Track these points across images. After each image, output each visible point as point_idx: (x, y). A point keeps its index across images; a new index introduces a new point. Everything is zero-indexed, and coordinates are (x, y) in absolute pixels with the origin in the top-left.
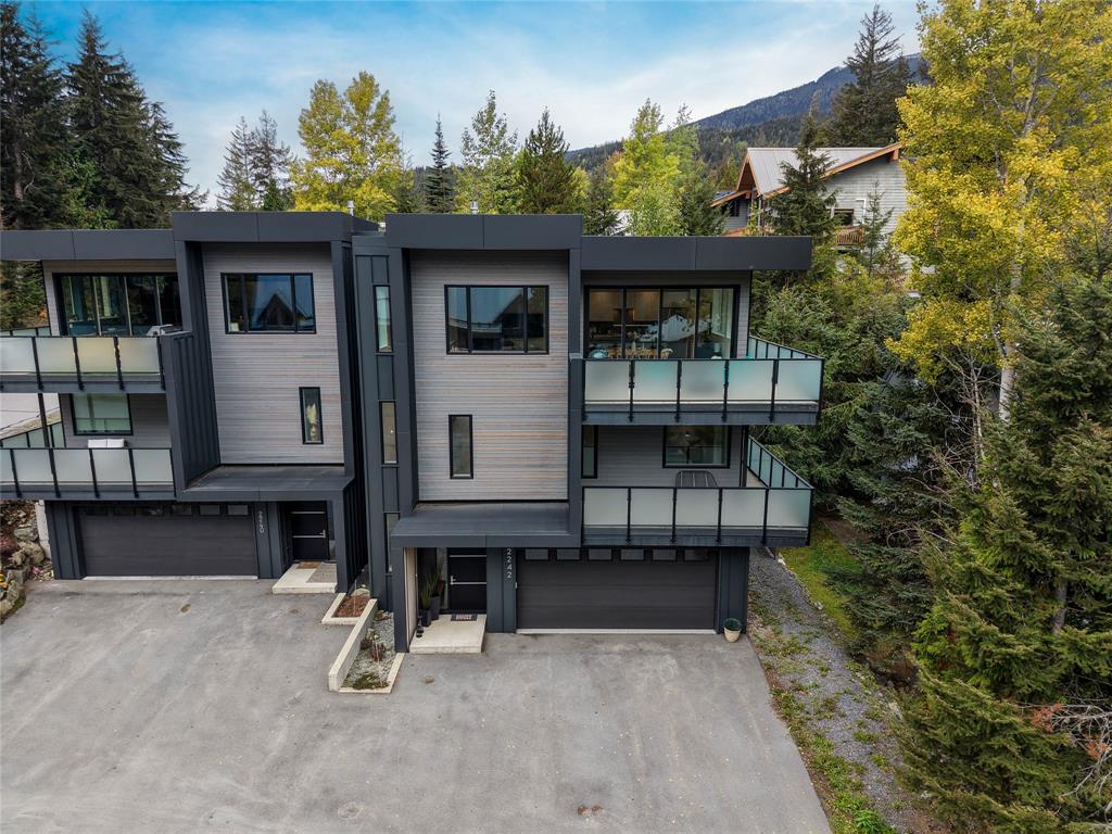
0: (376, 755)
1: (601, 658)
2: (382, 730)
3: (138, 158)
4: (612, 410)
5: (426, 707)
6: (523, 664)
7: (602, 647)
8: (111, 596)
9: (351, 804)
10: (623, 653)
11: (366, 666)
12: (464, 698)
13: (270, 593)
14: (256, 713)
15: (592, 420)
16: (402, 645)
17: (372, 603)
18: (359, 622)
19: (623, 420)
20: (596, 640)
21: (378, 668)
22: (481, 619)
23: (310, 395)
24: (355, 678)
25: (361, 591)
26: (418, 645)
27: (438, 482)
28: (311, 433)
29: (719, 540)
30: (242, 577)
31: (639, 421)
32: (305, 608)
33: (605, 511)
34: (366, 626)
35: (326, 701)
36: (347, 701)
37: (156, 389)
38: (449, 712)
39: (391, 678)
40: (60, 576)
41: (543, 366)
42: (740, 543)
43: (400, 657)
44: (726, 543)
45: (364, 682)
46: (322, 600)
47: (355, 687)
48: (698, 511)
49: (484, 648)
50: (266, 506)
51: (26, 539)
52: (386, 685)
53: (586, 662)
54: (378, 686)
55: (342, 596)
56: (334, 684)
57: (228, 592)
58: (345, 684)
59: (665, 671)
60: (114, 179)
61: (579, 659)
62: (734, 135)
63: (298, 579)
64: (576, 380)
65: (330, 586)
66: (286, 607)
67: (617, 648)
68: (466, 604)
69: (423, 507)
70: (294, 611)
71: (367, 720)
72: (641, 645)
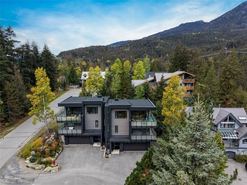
0: (110, 165)
1: (133, 155)
2: (110, 162)
3: (53, 67)
4: (134, 127)
5: (114, 160)
6: (124, 155)
7: (133, 153)
8: (73, 147)
9: (109, 169)
10: (136, 154)
11: (107, 156)
12: (118, 159)
13: (93, 146)
14: (97, 161)
15: (132, 128)
16: (110, 153)
17: (106, 148)
18: (105, 150)
19: (135, 128)
20: (132, 152)
21: (108, 156)
22: (119, 150)
23: (97, 121)
24: (106, 157)
25: (104, 146)
26: (112, 153)
27: (114, 133)
28: (97, 126)
29: (146, 141)
30: (88, 144)
31: (137, 128)
32: (98, 149)
33: (134, 138)
34: (106, 151)
35: (103, 159)
36: (106, 159)
37: (80, 122)
38: (117, 161)
39: (110, 157)
40: (65, 144)
41: (126, 120)
42: (149, 141)
43: (110, 154)
44: (147, 141)
45: (107, 157)
46: (99, 147)
47: (106, 158)
48: (144, 138)
49: (120, 154)
50: (92, 136)
51: (60, 139)
52: (110, 158)
53: (131, 155)
54: (109, 158)
55: (101, 147)
56: (104, 158)
57: (87, 146)
58: (105, 158)
59: (140, 156)
60: (49, 71)
61: (130, 155)
62: (160, 39)
63: (95, 145)
64: (130, 123)
65: (100, 146)
66: (95, 148)
67: (135, 153)
68: (117, 148)
69: (112, 136)
70: (96, 149)
71: (108, 161)
72: (138, 153)
